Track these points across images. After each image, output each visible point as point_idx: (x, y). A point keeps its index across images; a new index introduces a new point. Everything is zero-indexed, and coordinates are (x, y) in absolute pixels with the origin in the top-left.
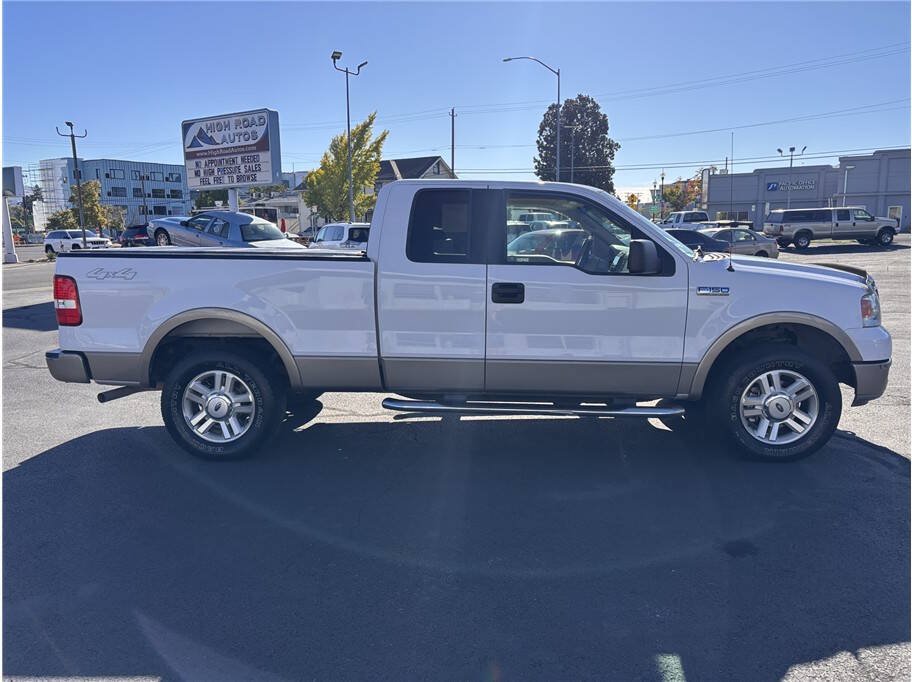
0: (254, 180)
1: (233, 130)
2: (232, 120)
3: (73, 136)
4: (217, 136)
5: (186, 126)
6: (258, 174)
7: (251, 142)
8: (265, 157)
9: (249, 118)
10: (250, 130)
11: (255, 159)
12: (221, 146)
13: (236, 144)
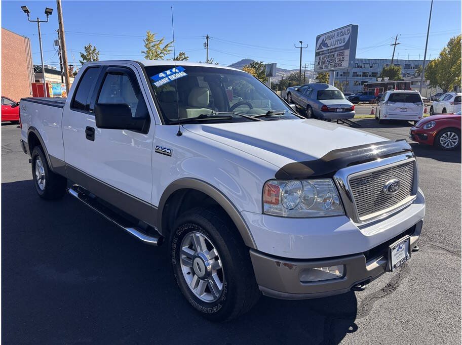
0: (341, 66)
1: (336, 38)
2: (336, 33)
3: (301, 48)
4: (329, 42)
5: (318, 38)
6: (343, 62)
7: (343, 44)
8: (347, 52)
9: (343, 30)
10: (342, 37)
11: (342, 54)
12: (330, 48)
13: (336, 46)
